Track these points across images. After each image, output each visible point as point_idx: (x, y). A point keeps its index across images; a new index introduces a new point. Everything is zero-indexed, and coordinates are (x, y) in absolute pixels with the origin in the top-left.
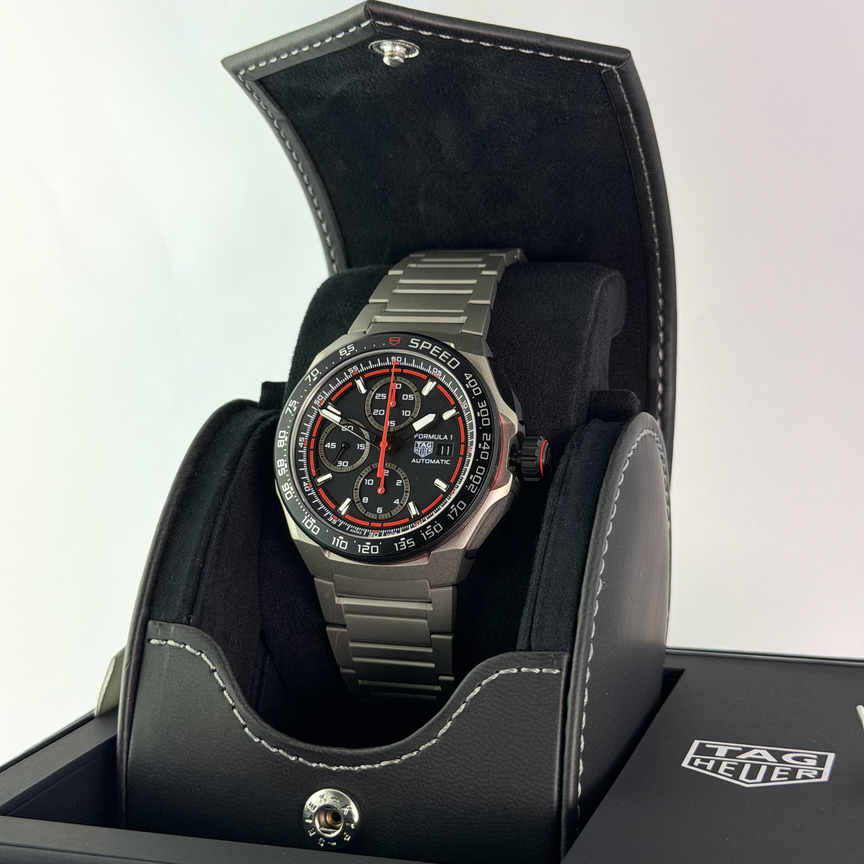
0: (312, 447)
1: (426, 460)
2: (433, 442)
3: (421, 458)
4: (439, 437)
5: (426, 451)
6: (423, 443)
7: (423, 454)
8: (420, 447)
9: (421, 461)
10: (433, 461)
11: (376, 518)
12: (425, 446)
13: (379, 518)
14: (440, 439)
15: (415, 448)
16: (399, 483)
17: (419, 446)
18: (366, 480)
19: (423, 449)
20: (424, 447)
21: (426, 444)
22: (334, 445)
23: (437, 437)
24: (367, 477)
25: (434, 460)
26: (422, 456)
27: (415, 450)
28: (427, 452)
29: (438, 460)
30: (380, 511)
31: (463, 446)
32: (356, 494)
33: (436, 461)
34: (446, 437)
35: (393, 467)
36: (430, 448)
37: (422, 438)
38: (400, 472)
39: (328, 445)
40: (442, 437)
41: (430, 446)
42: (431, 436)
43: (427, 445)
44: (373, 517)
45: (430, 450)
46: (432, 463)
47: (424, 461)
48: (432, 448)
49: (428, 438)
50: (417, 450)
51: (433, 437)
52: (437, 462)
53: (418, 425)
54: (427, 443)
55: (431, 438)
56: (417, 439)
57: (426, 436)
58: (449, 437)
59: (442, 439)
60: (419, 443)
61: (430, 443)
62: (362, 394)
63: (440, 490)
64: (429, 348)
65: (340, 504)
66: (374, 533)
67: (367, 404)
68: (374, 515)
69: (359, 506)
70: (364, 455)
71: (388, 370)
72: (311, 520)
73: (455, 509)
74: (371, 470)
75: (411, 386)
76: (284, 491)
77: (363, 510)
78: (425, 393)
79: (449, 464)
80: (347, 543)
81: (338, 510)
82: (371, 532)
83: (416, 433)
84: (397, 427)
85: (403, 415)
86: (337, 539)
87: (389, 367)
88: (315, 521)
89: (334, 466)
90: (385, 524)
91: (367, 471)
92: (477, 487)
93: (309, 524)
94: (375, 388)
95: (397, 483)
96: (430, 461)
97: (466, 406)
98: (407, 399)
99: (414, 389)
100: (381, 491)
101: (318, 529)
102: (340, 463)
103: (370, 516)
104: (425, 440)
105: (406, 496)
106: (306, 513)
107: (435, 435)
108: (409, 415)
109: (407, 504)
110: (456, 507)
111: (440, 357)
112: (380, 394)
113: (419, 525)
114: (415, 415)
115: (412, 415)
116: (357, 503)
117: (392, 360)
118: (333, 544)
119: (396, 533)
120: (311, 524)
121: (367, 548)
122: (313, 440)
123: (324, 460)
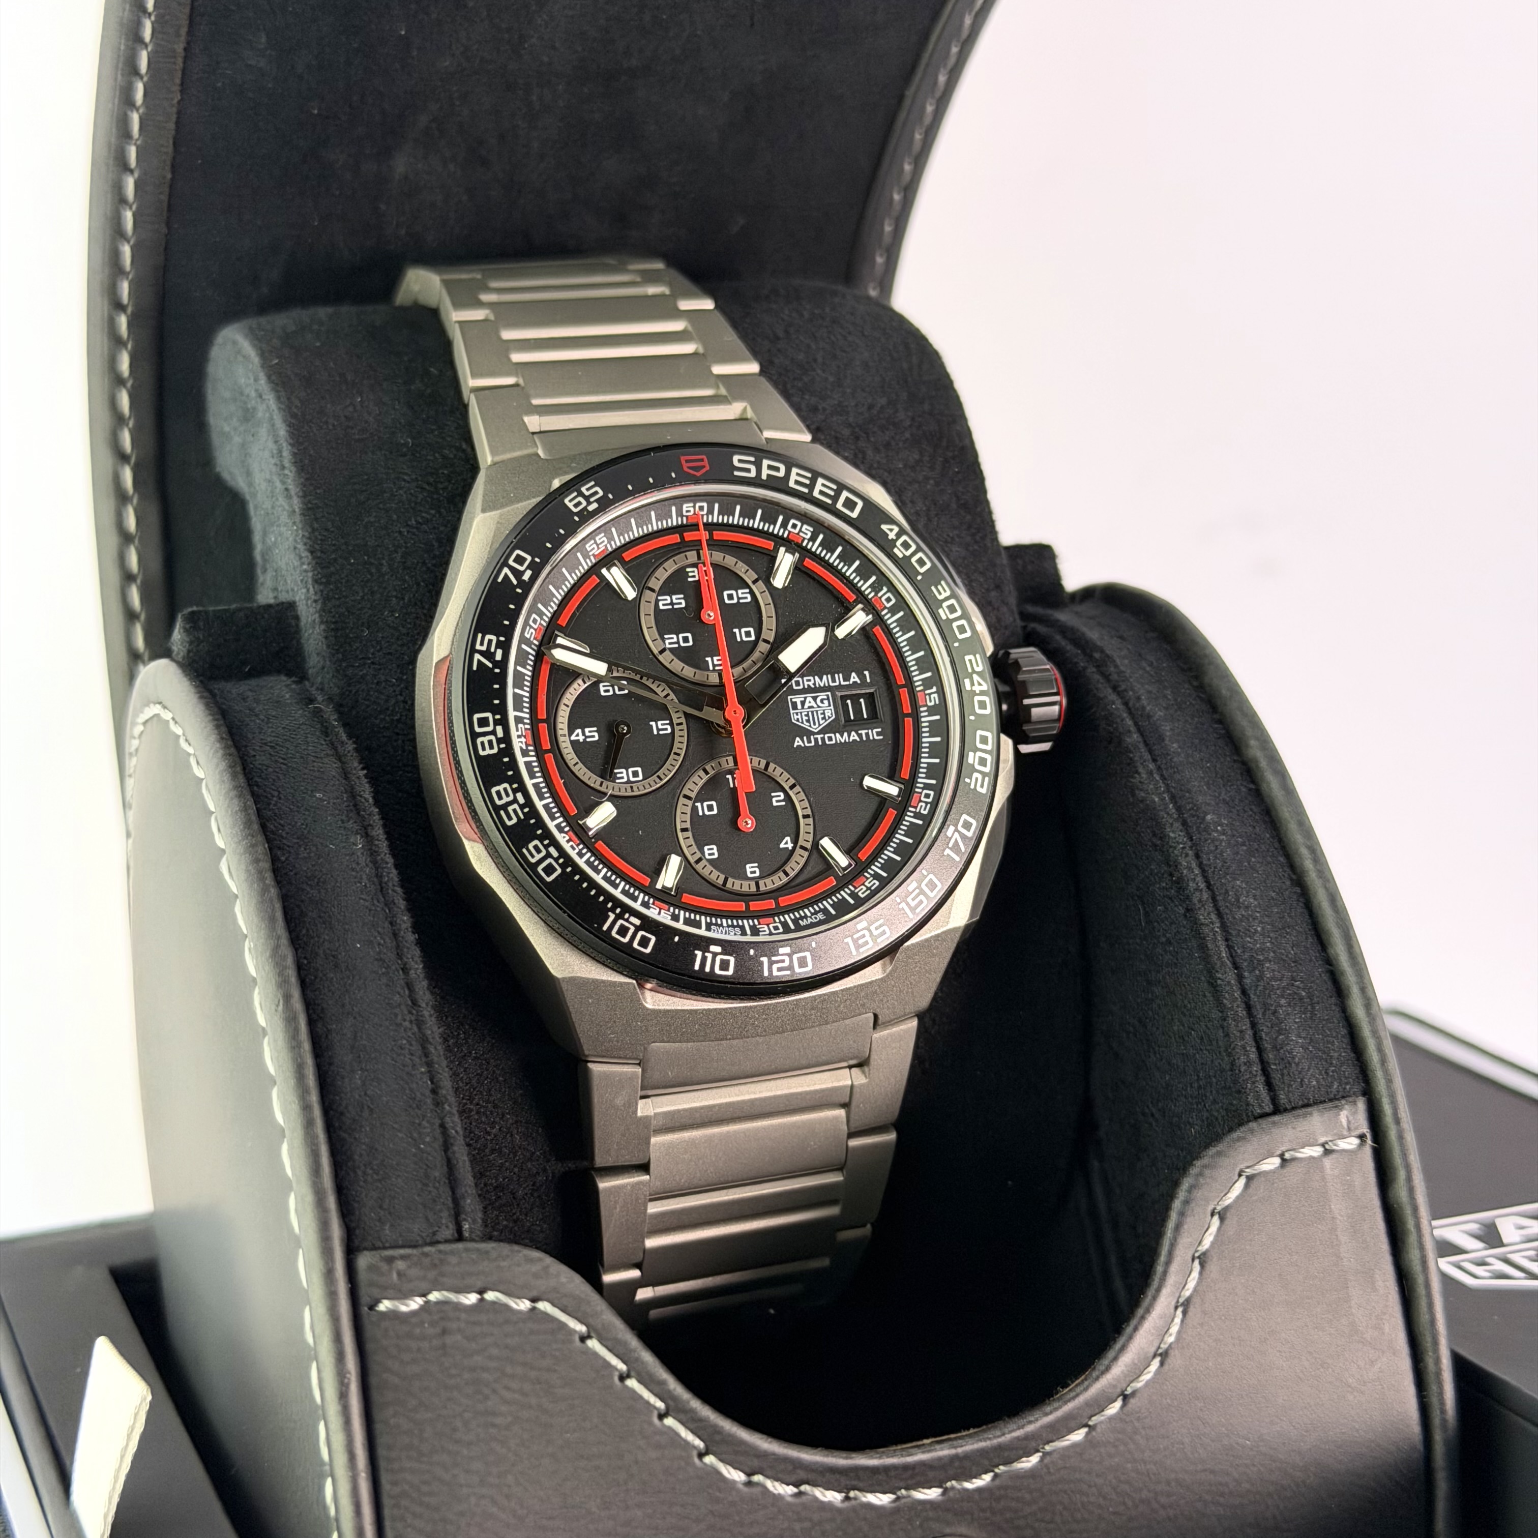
0: (546, 744)
1: (826, 736)
2: (829, 693)
3: (814, 734)
4: (839, 679)
5: (821, 716)
6: (809, 699)
7: (814, 724)
8: (803, 708)
9: (816, 740)
10: (842, 736)
11: (753, 889)
12: (815, 706)
13: (762, 888)
14: (843, 683)
15: (792, 712)
16: (778, 799)
17: (799, 706)
18: (698, 804)
19: (812, 712)
20: (812, 707)
21: (815, 699)
22: (592, 734)
23: (834, 681)
24: (701, 798)
25: (846, 734)
26: (815, 728)
27: (794, 718)
28: (823, 719)
29: (853, 733)
30: (754, 872)
31: (903, 693)
32: (686, 841)
33: (849, 736)
34: (854, 678)
35: (758, 764)
36: (825, 708)
37: (801, 687)
38: (776, 771)
39: (578, 735)
40: (847, 679)
41: (826, 702)
42: (821, 679)
43: (818, 700)
44: (745, 889)
45: (828, 714)
46: (843, 741)
47: (823, 739)
48: (832, 707)
49: (814, 684)
50: (799, 717)
51: (826, 680)
52: (852, 738)
53: (793, 657)
54: (817, 697)
55: (822, 685)
56: (792, 691)
57: (812, 681)
58: (862, 676)
59: (847, 683)
60: (798, 699)
61: (823, 696)
62: (626, 600)
63: (883, 800)
64: (781, 474)
65: (657, 872)
66: (768, 925)
67: (647, 623)
68: (745, 884)
69: (706, 870)
70: (676, 745)
71: (676, 538)
72: (627, 920)
73: (956, 834)
74: (706, 778)
75: (741, 568)
76: (533, 861)
77: (717, 877)
78: (780, 580)
79: (881, 737)
80: (732, 960)
81: (659, 886)
82: (759, 924)
83: (791, 676)
84: (738, 670)
85: (739, 639)
86: (706, 954)
87: (679, 529)
88: (637, 922)
89: (611, 784)
90: (784, 901)
91: (697, 781)
92: (987, 779)
93: (623, 931)
94: (655, 583)
95: (774, 800)
96: (838, 738)
97: (889, 600)
98: (735, 601)
99: (749, 576)
100: (748, 823)
101: (650, 939)
102: (623, 774)
103: (737, 887)
104: (808, 690)
105: (806, 827)
106: (610, 905)
107: (829, 676)
108: (753, 638)
109: (816, 844)
110: (956, 830)
111: (816, 494)
112: (668, 598)
113: (868, 889)
114: (769, 634)
115: (763, 636)
116: (698, 862)
117: (685, 513)
118: (697, 967)
119: (820, 916)
120: (628, 929)
121: (783, 961)
122: (543, 728)
123: (581, 770)
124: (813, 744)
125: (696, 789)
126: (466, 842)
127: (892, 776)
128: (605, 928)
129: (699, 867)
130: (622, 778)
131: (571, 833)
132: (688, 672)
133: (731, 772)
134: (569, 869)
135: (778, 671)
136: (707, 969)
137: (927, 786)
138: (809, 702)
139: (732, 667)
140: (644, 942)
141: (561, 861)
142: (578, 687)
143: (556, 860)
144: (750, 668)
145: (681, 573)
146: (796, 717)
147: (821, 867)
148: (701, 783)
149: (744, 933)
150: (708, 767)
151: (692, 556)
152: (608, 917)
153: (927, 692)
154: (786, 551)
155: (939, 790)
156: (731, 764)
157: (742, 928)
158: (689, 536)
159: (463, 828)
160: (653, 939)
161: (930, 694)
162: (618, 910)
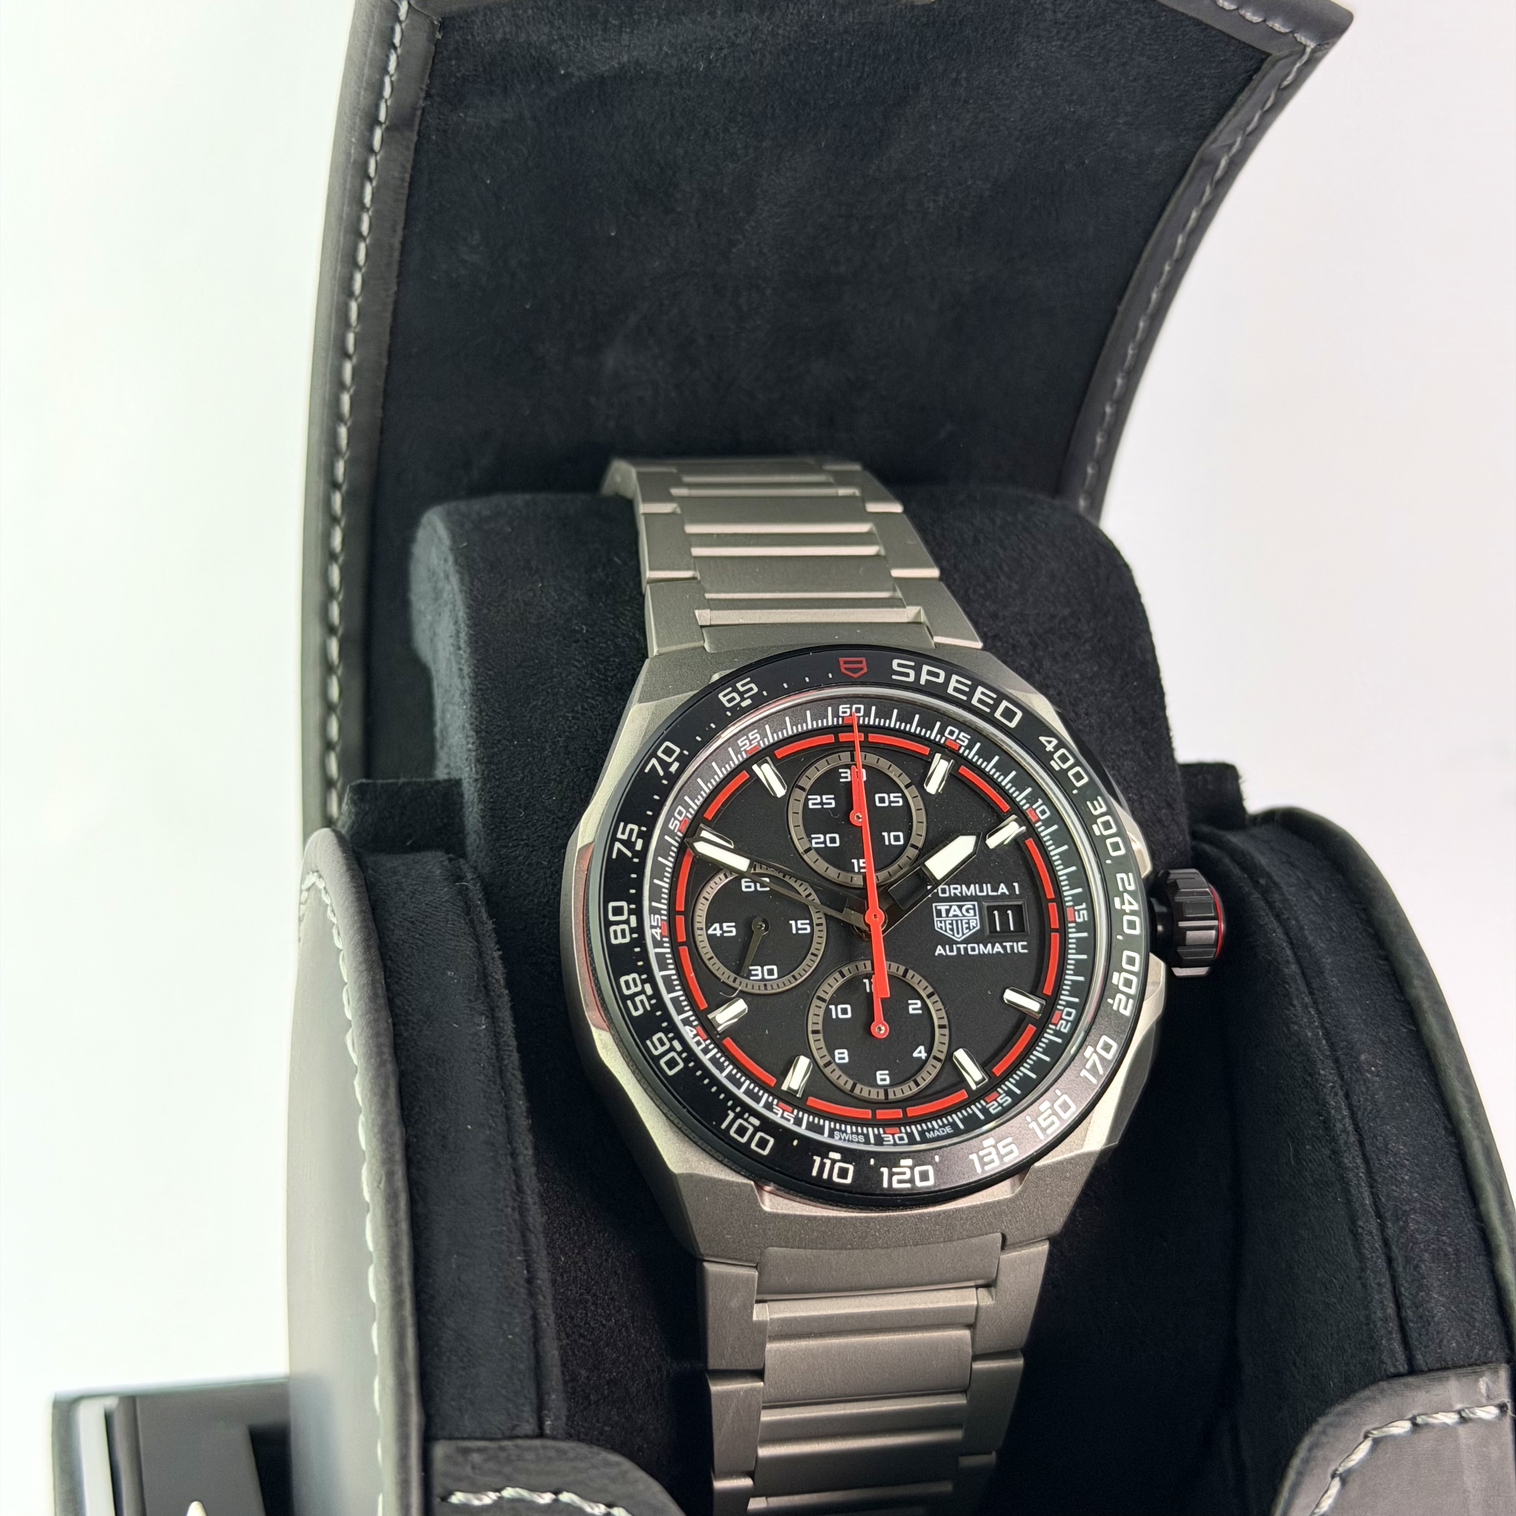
0: (682, 937)
1: (969, 946)
2: (976, 903)
3: (957, 943)
4: (987, 889)
5: (965, 926)
6: (954, 907)
7: (958, 933)
8: (947, 916)
9: (958, 949)
10: (986, 947)
11: (882, 1097)
12: (960, 915)
13: (891, 1096)
14: (991, 893)
15: (935, 919)
16: (914, 1007)
17: (944, 914)
18: (832, 1007)
19: (957, 921)
20: (957, 916)
21: (960, 907)
22: (730, 929)
23: (981, 890)
24: (835, 1001)
25: (989, 946)
26: (959, 937)
27: (938, 925)
28: (967, 928)
29: (997, 945)
30: (884, 1080)
31: (1053, 908)
32: (816, 1043)
33: (993, 947)
34: (1003, 889)
35: (900, 969)
36: (971, 918)
37: (947, 895)
38: (915, 979)
39: (716, 930)
40: (995, 889)
41: (972, 912)
42: (968, 888)
43: (964, 909)
44: (873, 1096)
45: (973, 923)
46: (986, 952)
47: (966, 949)
48: (977, 917)
49: (961, 893)
50: (943, 925)
51: (973, 890)
52: (996, 950)
53: (940, 865)
54: (963, 906)
55: (969, 894)
56: (938, 898)
57: (958, 890)
58: (1011, 888)
59: (995, 894)
60: (943, 907)
61: (969, 905)
62: (775, 797)
63: (1023, 1015)
64: (941, 680)
65: (784, 1074)
66: (893, 1135)
67: (795, 821)
68: (874, 1091)
69: (835, 1074)
70: (814, 945)
71: (830, 739)
72: (746, 1120)
73: (1095, 1056)
74: (841, 981)
75: (894, 773)
76: (656, 1053)
77: (846, 1083)
78: (933, 787)
79: (1026, 951)
80: (851, 1168)
81: (784, 1087)
82: (885, 1133)
83: (937, 883)
84: (883, 874)
85: (887, 843)
86: (825, 1160)
87: (835, 730)
88: (757, 1122)
89: (745, 981)
90: (912, 1111)
91: (833, 984)
92: (1131, 1001)
93: (741, 1131)
94: (806, 782)
95: (911, 1007)
96: (982, 949)
97: (1043, 812)
98: (887, 804)
99: (902, 780)
100: (881, 1029)
101: (768, 1141)
102: (758, 972)
103: (865, 1094)
104: (955, 899)
105: (941, 1038)
106: (730, 1103)
107: (977, 886)
108: (902, 842)
109: (950, 1055)
110: (1095, 1052)
111: (974, 701)
112: (818, 797)
113: (1000, 1105)
114: (918, 840)
115: (912, 841)
116: (828, 1064)
117: (841, 714)
118: (814, 1173)
119: (948, 1130)
120: (746, 1129)
121: (904, 1173)
122: (680, 920)
123: (716, 967)
124: (955, 953)
125: (831, 991)
126: (593, 1029)
127: (1034, 991)
128: (724, 1126)
129: (827, 1071)
130: (757, 975)
131: (699, 1028)
132: (832, 873)
133: (869, 977)
134: (691, 1064)
135: (924, 878)
136: (825, 1176)
137: (1069, 1004)
138: (955, 911)
139: (877, 871)
140: (762, 1144)
141: (684, 1055)
142: (720, 881)
143: (679, 1054)
144: (896, 872)
145: (832, 774)
146: (939, 925)
147: (954, 1079)
148: (836, 986)
149: (867, 1142)
150: (845, 970)
151: (845, 757)
152: (728, 1115)
153: (1076, 908)
154: (941, 758)
155: (1081, 1009)
156: (869, 968)
157: (867, 1136)
158: (844, 737)
159: (592, 1016)
160: (772, 1141)
161: (1079, 911)
162: (738, 1109)
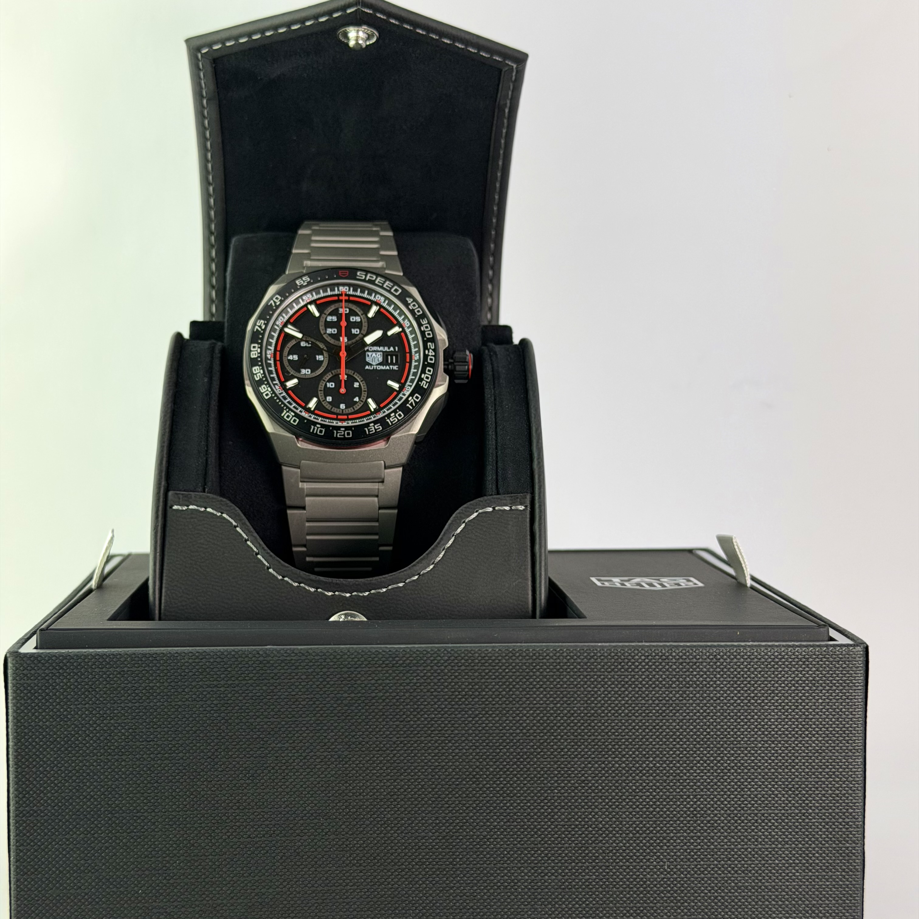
0: (278, 358)
1: (378, 366)
2: (381, 353)
3: (373, 365)
4: (386, 349)
9: (374, 367)
11: (341, 412)
12: (376, 356)
13: (344, 412)
15: (367, 357)
16: (356, 385)
17: (370, 356)
18: (328, 383)
19: (374, 358)
21: (376, 354)
22: (296, 357)
23: (384, 349)
24: (329, 381)
25: (384, 367)
26: (374, 363)
27: (367, 359)
28: (377, 361)
30: (343, 407)
31: (408, 355)
32: (321, 394)
34: (392, 349)
35: (351, 372)
36: (379, 357)
37: (371, 349)
38: (356, 376)
39: (290, 357)
40: (389, 348)
41: (380, 355)
42: (379, 348)
44: (338, 412)
46: (383, 369)
47: (376, 367)
48: (381, 358)
49: (377, 349)
50: (369, 359)
51: (381, 348)
52: (387, 368)
53: (369, 339)
55: (379, 350)
56: (368, 351)
57: (375, 348)
58: (394, 349)
59: (388, 350)
60: (370, 354)
61: (379, 353)
62: (315, 316)
63: (393, 389)
64: (374, 279)
65: (308, 402)
66: (342, 423)
67: (321, 324)
68: (338, 410)
69: (325, 404)
70: (324, 363)
71: (337, 298)
72: (290, 413)
74: (331, 376)
75: (358, 310)
76: (261, 391)
77: (328, 407)
78: (371, 315)
79: (397, 369)
80: (324, 430)
81: (307, 406)
82: (340, 422)
83: (368, 346)
84: (348, 342)
85: (353, 332)
86: (315, 427)
87: (338, 295)
88: (294, 414)
89: (298, 373)
90: (350, 416)
91: (329, 376)
92: (428, 384)
93: (288, 417)
94: (327, 312)
96: (382, 367)
97: (407, 325)
98: (354, 320)
99: (360, 313)
100: (343, 390)
102: (303, 371)
103: (335, 411)
105: (364, 395)
106: (285, 408)
107: (383, 347)
108: (358, 332)
109: (366, 401)
110: (413, 399)
111: (385, 286)
112: (331, 317)
114: (364, 333)
115: (361, 332)
116: (324, 401)
117: (340, 290)
118: (311, 431)
120: (290, 416)
122: (278, 353)
123: (289, 369)
124: (372, 368)
125: (328, 378)
126: (247, 387)
127: (398, 381)
128: (282, 415)
129: (323, 403)
131: (280, 387)
133: (340, 374)
135: (364, 344)
136: (315, 432)
137: (409, 386)
138: (374, 355)
140: (295, 421)
142: (293, 342)
143: (270, 392)
144: (353, 341)
145: (336, 310)
147: (366, 407)
148: (330, 377)
150: (333, 372)
151: (341, 304)
152: (284, 411)
153: (415, 355)
154: (375, 305)
156: (340, 372)
157: (333, 423)
158: (341, 298)
160: (298, 421)
162: (288, 410)
